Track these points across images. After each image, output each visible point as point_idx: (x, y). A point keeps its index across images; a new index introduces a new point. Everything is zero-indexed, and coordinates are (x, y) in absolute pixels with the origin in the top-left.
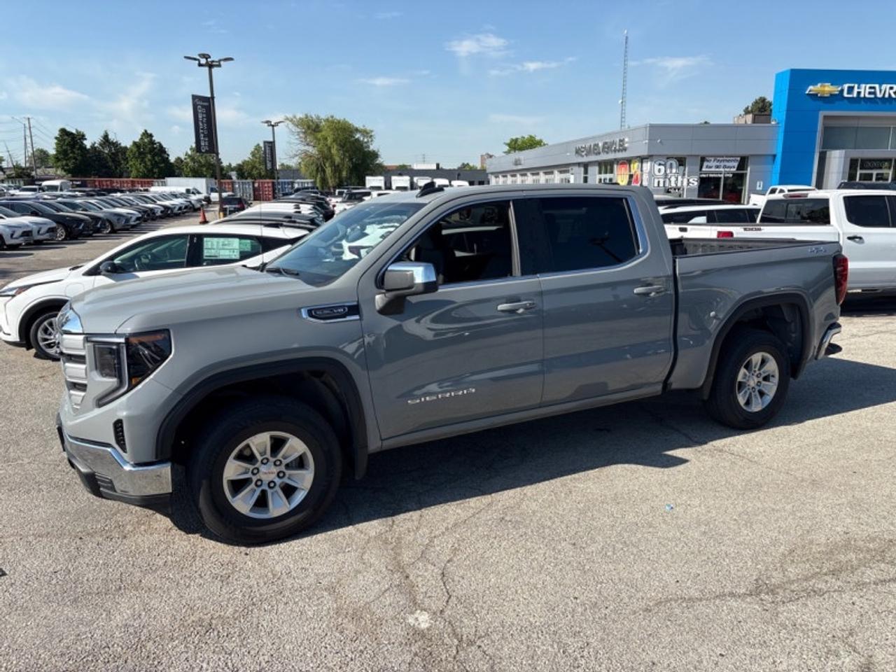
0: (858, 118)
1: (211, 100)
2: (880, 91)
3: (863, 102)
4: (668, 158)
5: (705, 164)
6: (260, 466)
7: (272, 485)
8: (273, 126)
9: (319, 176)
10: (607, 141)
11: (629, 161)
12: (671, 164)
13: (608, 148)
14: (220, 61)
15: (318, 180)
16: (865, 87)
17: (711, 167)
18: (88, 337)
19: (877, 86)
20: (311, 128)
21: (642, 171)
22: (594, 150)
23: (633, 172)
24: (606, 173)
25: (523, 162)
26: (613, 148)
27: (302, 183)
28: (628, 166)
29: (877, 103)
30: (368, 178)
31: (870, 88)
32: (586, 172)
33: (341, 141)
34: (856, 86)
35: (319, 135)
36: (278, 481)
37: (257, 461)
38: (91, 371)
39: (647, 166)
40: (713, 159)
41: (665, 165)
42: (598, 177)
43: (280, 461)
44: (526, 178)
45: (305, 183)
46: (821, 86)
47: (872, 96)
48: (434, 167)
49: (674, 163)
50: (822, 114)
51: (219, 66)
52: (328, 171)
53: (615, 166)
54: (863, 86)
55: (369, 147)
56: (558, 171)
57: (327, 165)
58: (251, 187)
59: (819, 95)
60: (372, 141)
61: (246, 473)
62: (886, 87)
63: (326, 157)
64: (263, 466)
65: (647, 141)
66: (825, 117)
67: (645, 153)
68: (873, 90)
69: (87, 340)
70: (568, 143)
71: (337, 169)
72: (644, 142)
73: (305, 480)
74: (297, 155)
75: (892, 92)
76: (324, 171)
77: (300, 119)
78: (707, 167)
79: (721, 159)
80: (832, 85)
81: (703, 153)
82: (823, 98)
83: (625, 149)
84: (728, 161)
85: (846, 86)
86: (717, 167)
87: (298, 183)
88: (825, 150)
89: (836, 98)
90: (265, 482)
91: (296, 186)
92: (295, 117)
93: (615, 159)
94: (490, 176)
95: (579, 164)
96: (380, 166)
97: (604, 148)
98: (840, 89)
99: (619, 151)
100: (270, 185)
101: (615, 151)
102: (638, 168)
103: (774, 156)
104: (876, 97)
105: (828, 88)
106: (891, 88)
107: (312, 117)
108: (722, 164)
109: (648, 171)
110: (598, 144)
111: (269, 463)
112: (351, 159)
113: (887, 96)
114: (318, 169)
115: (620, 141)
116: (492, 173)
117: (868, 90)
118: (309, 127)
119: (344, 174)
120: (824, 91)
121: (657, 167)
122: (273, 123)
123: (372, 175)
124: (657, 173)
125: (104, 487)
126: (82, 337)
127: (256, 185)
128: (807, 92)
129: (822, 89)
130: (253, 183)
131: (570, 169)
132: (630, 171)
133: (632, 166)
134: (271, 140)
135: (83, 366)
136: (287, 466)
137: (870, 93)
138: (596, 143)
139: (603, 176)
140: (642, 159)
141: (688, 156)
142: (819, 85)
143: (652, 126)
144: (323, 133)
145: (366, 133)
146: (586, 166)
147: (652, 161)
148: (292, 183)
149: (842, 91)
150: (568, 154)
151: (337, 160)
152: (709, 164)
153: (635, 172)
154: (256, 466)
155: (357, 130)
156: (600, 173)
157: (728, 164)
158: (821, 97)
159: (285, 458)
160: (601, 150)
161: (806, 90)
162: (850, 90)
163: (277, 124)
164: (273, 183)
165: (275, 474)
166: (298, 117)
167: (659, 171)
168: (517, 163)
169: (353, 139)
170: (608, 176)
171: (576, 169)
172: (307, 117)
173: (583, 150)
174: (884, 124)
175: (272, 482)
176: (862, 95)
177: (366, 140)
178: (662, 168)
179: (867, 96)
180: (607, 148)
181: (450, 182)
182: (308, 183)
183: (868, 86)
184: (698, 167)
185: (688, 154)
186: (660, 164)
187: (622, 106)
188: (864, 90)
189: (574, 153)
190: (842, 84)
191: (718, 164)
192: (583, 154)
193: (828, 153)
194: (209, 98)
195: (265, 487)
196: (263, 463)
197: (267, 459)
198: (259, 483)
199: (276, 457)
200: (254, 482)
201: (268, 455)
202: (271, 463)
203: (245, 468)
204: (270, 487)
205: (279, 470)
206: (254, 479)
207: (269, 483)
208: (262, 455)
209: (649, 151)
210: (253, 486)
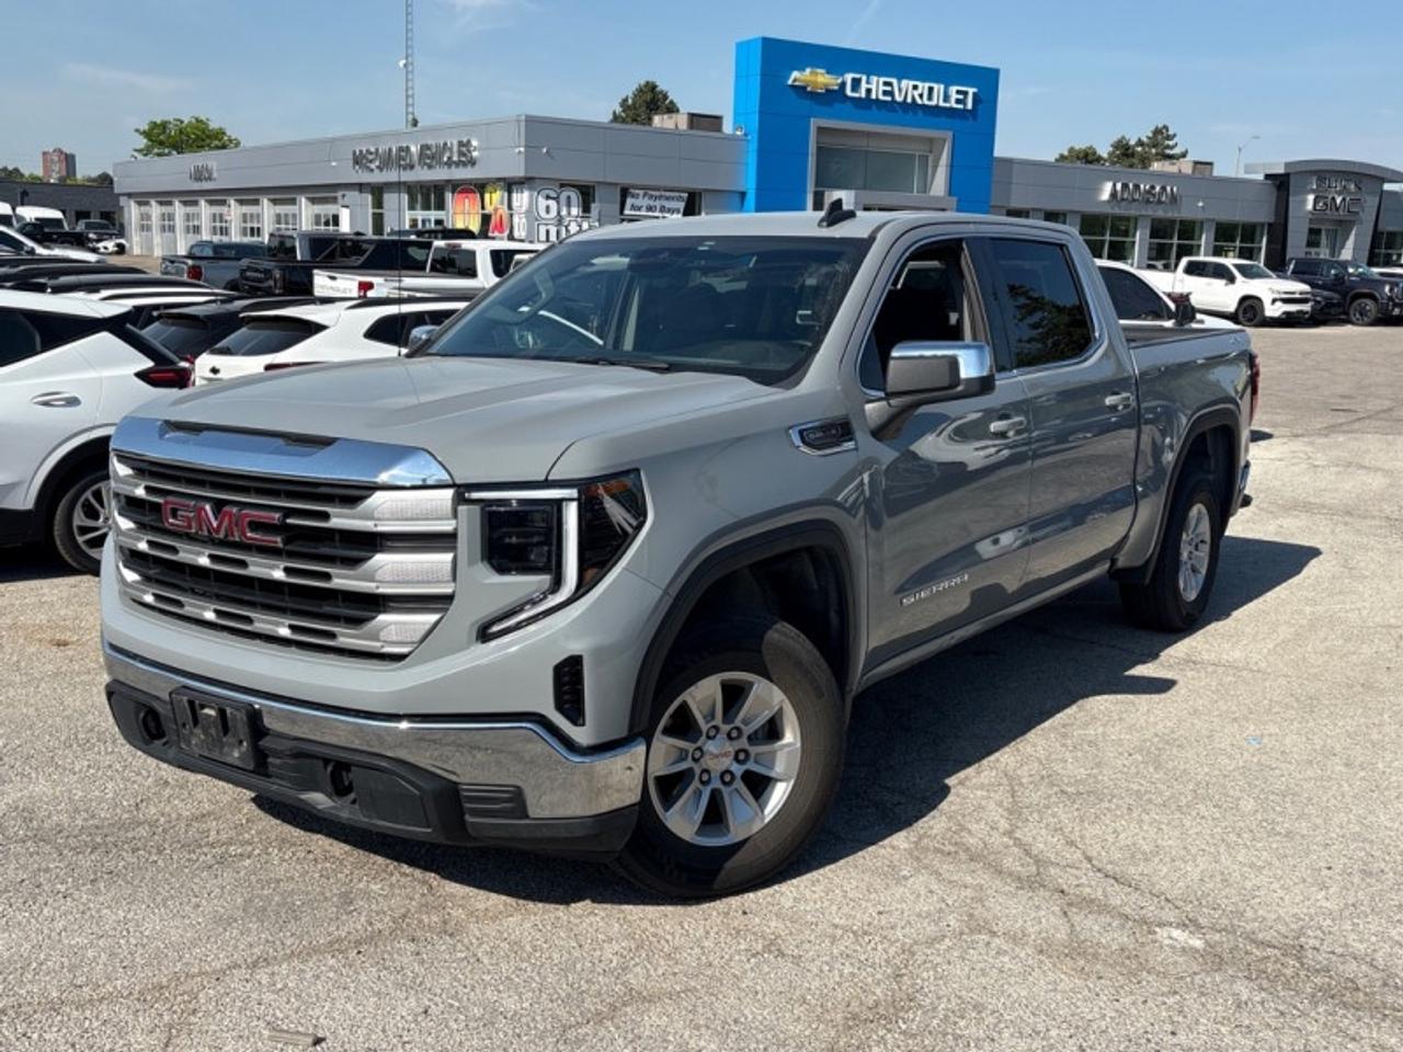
0: (869, 134)
2: (900, 90)
3: (874, 107)
4: (562, 186)
5: (629, 201)
6: (704, 744)
7: (728, 778)
10: (429, 142)
11: (480, 187)
12: (569, 197)
13: (433, 157)
16: (878, 82)
17: (639, 209)
18: (462, 492)
19: (894, 81)
21: (510, 207)
22: (400, 159)
23: (489, 209)
24: (427, 207)
25: (215, 175)
26: (445, 159)
28: (478, 195)
29: (895, 111)
31: (886, 84)
32: (378, 203)
34: (864, 78)
36: (738, 769)
37: (700, 732)
39: (522, 199)
40: (641, 192)
41: (557, 199)
42: (408, 215)
43: (738, 729)
44: (224, 209)
46: (811, 73)
47: (889, 99)
49: (574, 196)
50: (814, 123)
53: (449, 196)
54: (874, 79)
56: (308, 199)
59: (809, 89)
61: (682, 759)
62: (907, 84)
64: (710, 742)
65: (522, 149)
66: (821, 130)
67: (518, 171)
68: (888, 88)
69: (460, 499)
70: (333, 141)
72: (517, 150)
75: (916, 93)
78: (633, 207)
79: (657, 193)
80: (828, 73)
81: (626, 180)
82: (814, 95)
83: (473, 162)
84: (667, 198)
85: (849, 77)
86: (650, 209)
88: (821, 189)
89: (834, 96)
90: (715, 775)
93: (448, 181)
94: (123, 201)
95: (361, 187)
97: (422, 155)
98: (839, 81)
99: (458, 164)
101: (450, 163)
102: (502, 203)
103: (743, 195)
104: (894, 101)
105: (822, 79)
106: (915, 87)
108: (658, 203)
109: (524, 209)
110: (408, 148)
111: (718, 736)
113: (909, 100)
115: (461, 144)
116: (130, 195)
117: (882, 88)
120: (816, 83)
121: (543, 203)
124: (543, 214)
126: (449, 493)
128: (790, 82)
129: (813, 78)
131: (339, 194)
132: (483, 208)
133: (487, 196)
135: (448, 557)
136: (752, 739)
137: (885, 93)
138: (405, 145)
139: (420, 215)
140: (510, 185)
141: (599, 183)
142: (808, 70)
143: (532, 122)
146: (378, 191)
147: (531, 189)
149: (843, 85)
150: (334, 164)
152: (638, 202)
153: (496, 210)
154: (699, 743)
156: (412, 207)
157: (668, 204)
158: (811, 93)
159: (746, 722)
160: (416, 158)
161: (788, 78)
162: (856, 83)
165: (732, 757)
167: (548, 210)
168: (199, 175)
170: (433, 215)
171: (353, 196)
173: (371, 157)
174: (907, 149)
175: (727, 771)
176: (873, 96)
178: (553, 204)
179: (881, 97)
180: (430, 156)
181: (14, 209)
183: (882, 80)
184: (618, 206)
185: (601, 180)
186: (548, 197)
187: (407, 73)
188: (875, 86)
189: (351, 162)
190: (842, 75)
191: (652, 203)
192: (373, 166)
193: (826, 193)
195: (717, 784)
196: (709, 737)
197: (716, 728)
198: (705, 777)
199: (733, 722)
200: (697, 777)
201: (718, 720)
202: (722, 736)
203: (681, 750)
204: (724, 783)
205: (736, 748)
206: (697, 771)
207: (722, 776)
208: (707, 722)
209: (526, 170)
210: (696, 784)
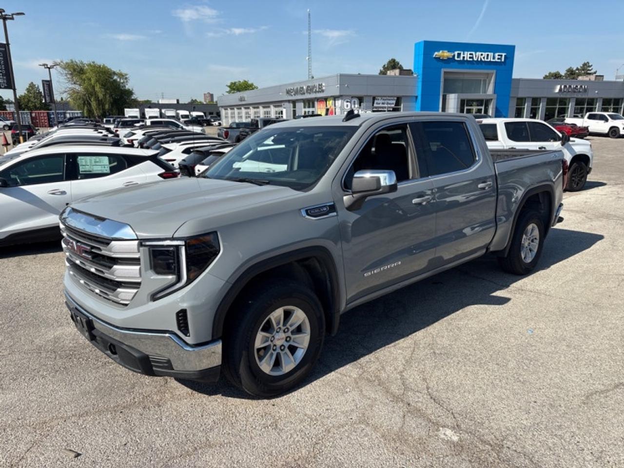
1: (6, 45)
2: (476, 56)
3: (466, 63)
4: (352, 97)
5: (376, 101)
6: (275, 334)
7: (282, 348)
8: (49, 68)
9: (86, 108)
10: (309, 85)
11: (326, 99)
12: (354, 102)
13: (311, 90)
14: (13, 14)
15: (85, 111)
16: (467, 54)
17: (379, 104)
18: (142, 242)
19: (474, 53)
20: (76, 71)
21: (335, 106)
22: (300, 91)
23: (328, 107)
24: (309, 107)
25: (246, 99)
26: (314, 90)
27: (72, 113)
28: (325, 102)
29: (474, 64)
30: (126, 110)
31: (470, 54)
32: (294, 107)
33: (102, 81)
34: (462, 53)
35: (84, 77)
36: (286, 344)
37: (274, 330)
38: (146, 271)
39: (339, 103)
40: (380, 99)
41: (350, 102)
42: (303, 110)
43: (288, 328)
44: (249, 110)
45: (75, 113)
46: (442, 52)
47: (471, 60)
48: (175, 102)
49: (357, 101)
50: (443, 70)
51: (12, 19)
52: (94, 104)
53: (316, 103)
54: (466, 53)
55: (125, 86)
56: (273, 106)
57: (92, 100)
58: (29, 116)
59: (441, 58)
60: (126, 82)
61: (267, 341)
62: (479, 54)
63: (91, 93)
64: (277, 334)
65: (338, 86)
66: (445, 72)
67: (337, 93)
68: (471, 56)
69: (141, 245)
70: (280, 86)
71: (100, 103)
72: (337, 86)
73: (304, 341)
74: (66, 92)
75: (482, 57)
76: (90, 104)
77: (67, 63)
78: (377, 104)
79: (385, 98)
80: (448, 52)
81: (374, 94)
82: (443, 60)
83: (323, 91)
84: (390, 100)
85: (456, 53)
86: (383, 104)
87: (69, 113)
88: (445, 94)
89: (451, 60)
90: (279, 347)
91: (68, 116)
92: (62, 62)
93: (316, 98)
94: (220, 109)
95: (289, 101)
96: (135, 101)
97: (307, 90)
98: (453, 54)
99: (318, 92)
100: (45, 114)
101: (316, 92)
102: (332, 104)
103: (417, 97)
104: (473, 61)
105: (446, 54)
106: (482, 55)
107: (76, 62)
108: (386, 102)
109: (339, 106)
110: (303, 87)
111: (280, 331)
112: (111, 96)
113: (479, 60)
114: (84, 102)
115: (319, 85)
116: (222, 107)
117: (469, 56)
118: (74, 70)
119: (107, 107)
120: (443, 56)
121: (345, 104)
122: (49, 66)
123: (129, 107)
124: (345, 107)
125: (157, 367)
126: (136, 242)
127: (33, 115)
128: (434, 56)
129: (442, 54)
130: (31, 113)
131: (283, 104)
132: (327, 106)
133: (328, 102)
134: (49, 79)
135: (137, 267)
136: (293, 333)
137: (470, 58)
138: (302, 86)
139: (307, 110)
140: (335, 98)
141: (365, 96)
142: (441, 51)
143: (341, 75)
144: (87, 75)
145: (121, 75)
146: (294, 102)
147: (342, 99)
148: (65, 113)
149: (454, 56)
150: (281, 94)
151: (101, 96)
152: (379, 102)
153: (331, 107)
154: (273, 334)
155: (114, 73)
156: (305, 107)
157: (390, 102)
158: (441, 60)
159: (291, 326)
160: (305, 91)
161: (433, 54)
162: (459, 55)
163: (52, 67)
164: (48, 113)
165: (284, 340)
166: (64, 62)
167: (347, 106)
168: (242, 99)
169: (111, 80)
170: (311, 110)
171: (287, 104)
172: (72, 60)
173: (292, 91)
174: (478, 78)
175: (283, 345)
176: (465, 59)
177: (122, 81)
178: (349, 104)
179: (468, 59)
180: (310, 90)
181: (190, 113)
182: (77, 113)
183: (469, 53)
184: (372, 103)
185: (366, 94)
186: (347, 102)
187: (309, 61)
188: (466, 55)
189: (285, 93)
190: (454, 52)
191: (383, 102)
192: (292, 94)
193: (447, 95)
194: (5, 44)
195: (279, 350)
196: (277, 332)
197: (280, 328)
198: (275, 348)
199: (286, 326)
200: (272, 348)
201: (281, 325)
202: (282, 331)
203: (267, 337)
204: (282, 350)
205: (287, 336)
206: (272, 345)
207: (281, 347)
208: (277, 326)
209: (340, 93)
210: (271, 351)
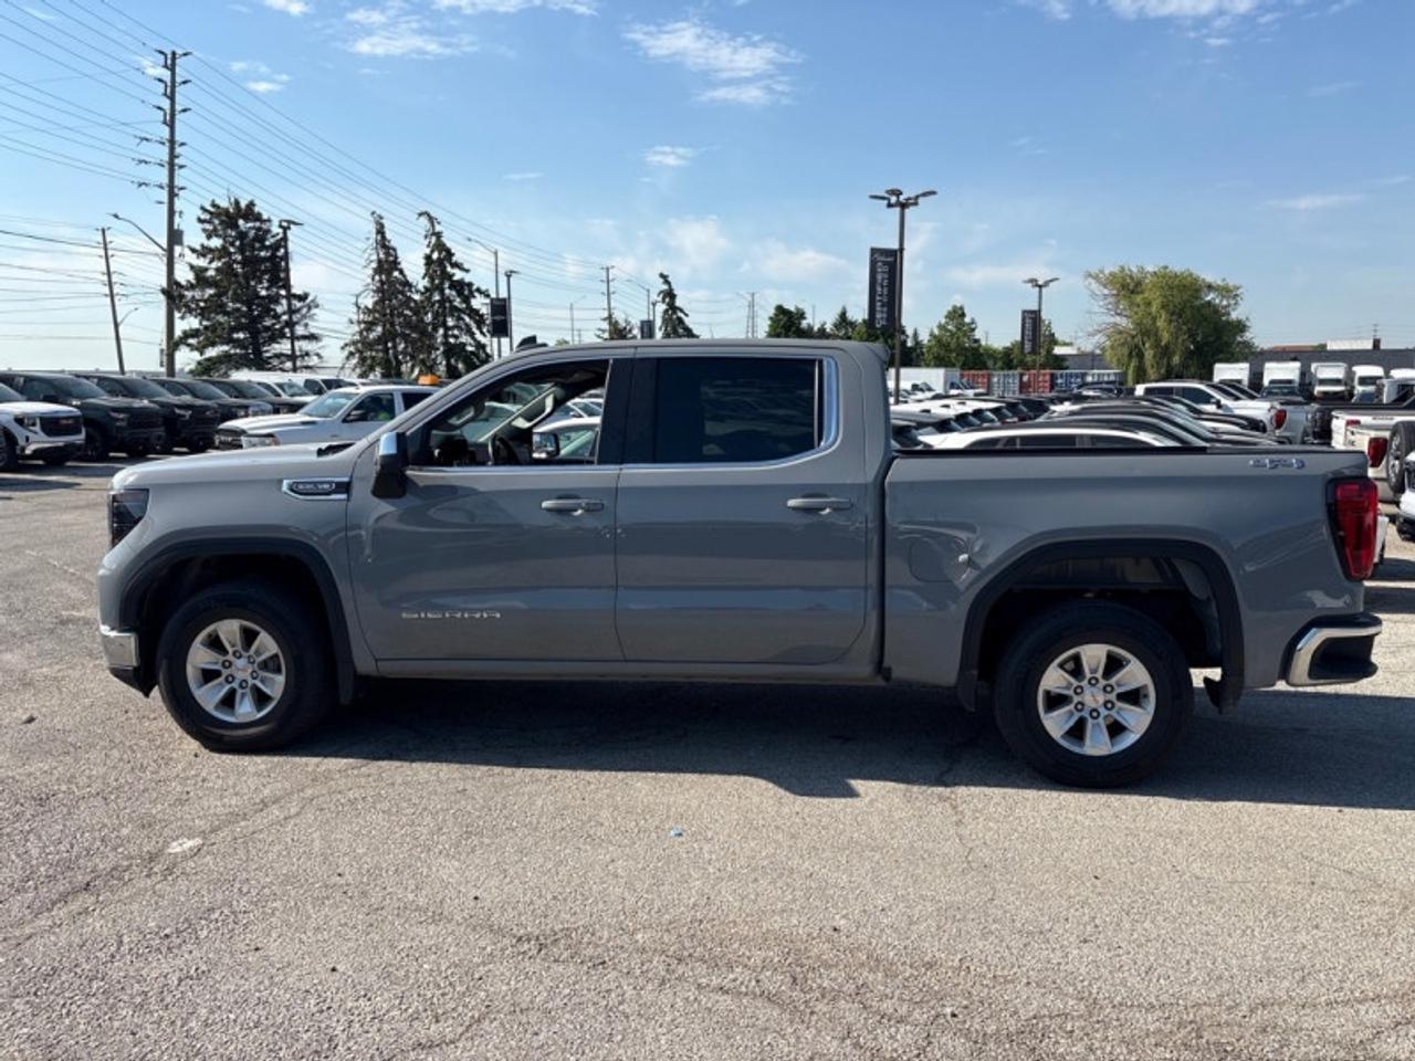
1: (898, 254)
6: (231, 659)
7: (243, 684)
8: (1040, 287)
9: (1132, 365)
14: (917, 197)
15: (1130, 372)
20: (1127, 288)
27: (1099, 375)
30: (1218, 366)
33: (1175, 306)
35: (1138, 299)
37: (227, 652)
43: (252, 657)
45: (1103, 375)
48: (1369, 345)
51: (916, 204)
52: (1149, 354)
55: (1229, 314)
57: (1147, 345)
58: (1017, 381)
60: (1236, 304)
63: (1147, 331)
64: (234, 660)
71: (1164, 352)
73: (278, 688)
74: (1100, 332)
76: (1141, 356)
77: (1111, 274)
87: (1093, 375)
90: (237, 680)
91: (1089, 379)
92: (1102, 272)
96: (1247, 345)
100: (1048, 378)
107: (1130, 270)
111: (241, 658)
112: (1192, 336)
114: (1131, 353)
118: (1124, 286)
119: (1176, 359)
122: (1040, 283)
123: (1227, 361)
127: (1025, 378)
130: (1021, 375)
134: (1035, 308)
144: (1146, 295)
145: (1227, 291)
148: (1084, 375)
151: (1165, 337)
154: (227, 658)
155: (1210, 287)
159: (257, 654)
163: (1047, 284)
164: (1052, 375)
166: (1107, 272)
169: (1198, 303)
172: (1123, 269)
177: (1225, 303)
182: (1109, 375)
194: (895, 251)
195: (236, 685)
204: (241, 687)
205: (253, 669)
207: (241, 682)
